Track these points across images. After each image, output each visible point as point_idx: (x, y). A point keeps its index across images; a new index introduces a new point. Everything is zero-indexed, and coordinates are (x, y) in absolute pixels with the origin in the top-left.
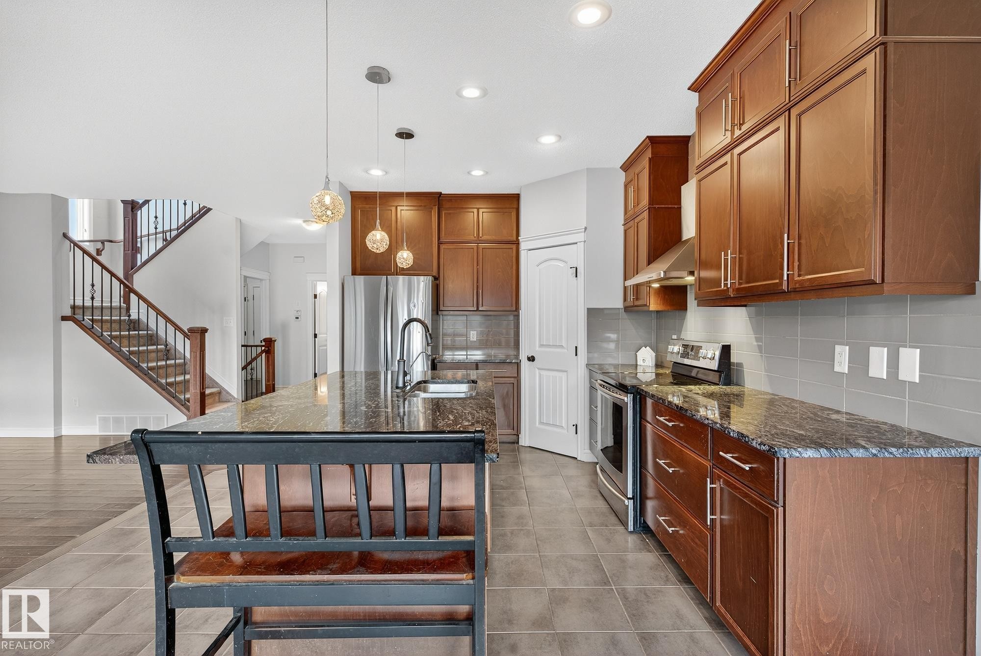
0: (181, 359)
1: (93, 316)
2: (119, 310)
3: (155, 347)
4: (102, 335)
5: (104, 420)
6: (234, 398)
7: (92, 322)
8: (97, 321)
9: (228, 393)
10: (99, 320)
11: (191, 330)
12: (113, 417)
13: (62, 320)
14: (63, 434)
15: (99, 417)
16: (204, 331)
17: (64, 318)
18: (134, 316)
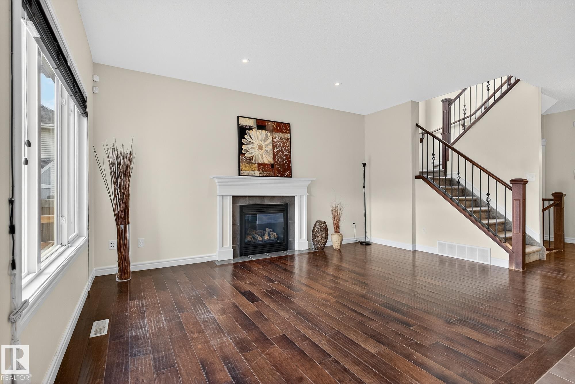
0: (486, 207)
1: (433, 176)
2: (438, 173)
3: (464, 197)
4: (439, 187)
5: (442, 245)
6: (537, 243)
7: (433, 180)
8: (436, 179)
9: (531, 238)
10: (437, 178)
11: (513, 181)
12: (448, 244)
13: (416, 179)
14: (416, 250)
15: (439, 243)
16: (525, 182)
17: (417, 177)
18: (449, 176)
